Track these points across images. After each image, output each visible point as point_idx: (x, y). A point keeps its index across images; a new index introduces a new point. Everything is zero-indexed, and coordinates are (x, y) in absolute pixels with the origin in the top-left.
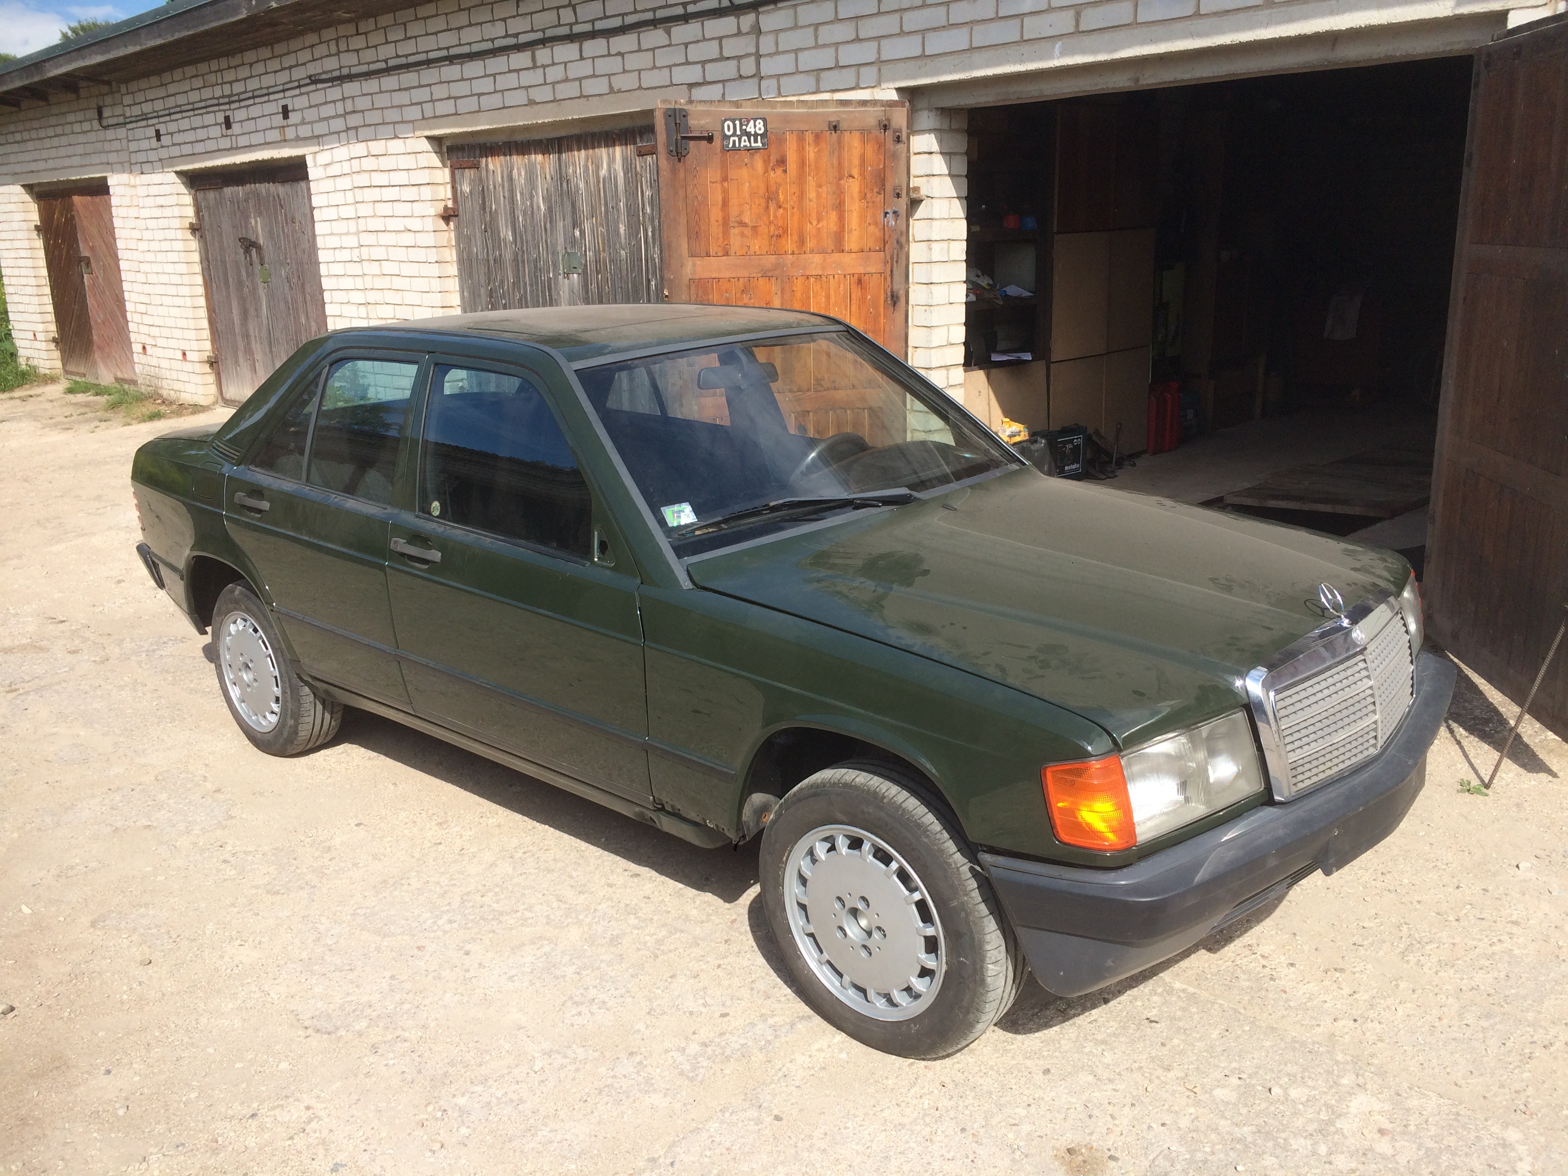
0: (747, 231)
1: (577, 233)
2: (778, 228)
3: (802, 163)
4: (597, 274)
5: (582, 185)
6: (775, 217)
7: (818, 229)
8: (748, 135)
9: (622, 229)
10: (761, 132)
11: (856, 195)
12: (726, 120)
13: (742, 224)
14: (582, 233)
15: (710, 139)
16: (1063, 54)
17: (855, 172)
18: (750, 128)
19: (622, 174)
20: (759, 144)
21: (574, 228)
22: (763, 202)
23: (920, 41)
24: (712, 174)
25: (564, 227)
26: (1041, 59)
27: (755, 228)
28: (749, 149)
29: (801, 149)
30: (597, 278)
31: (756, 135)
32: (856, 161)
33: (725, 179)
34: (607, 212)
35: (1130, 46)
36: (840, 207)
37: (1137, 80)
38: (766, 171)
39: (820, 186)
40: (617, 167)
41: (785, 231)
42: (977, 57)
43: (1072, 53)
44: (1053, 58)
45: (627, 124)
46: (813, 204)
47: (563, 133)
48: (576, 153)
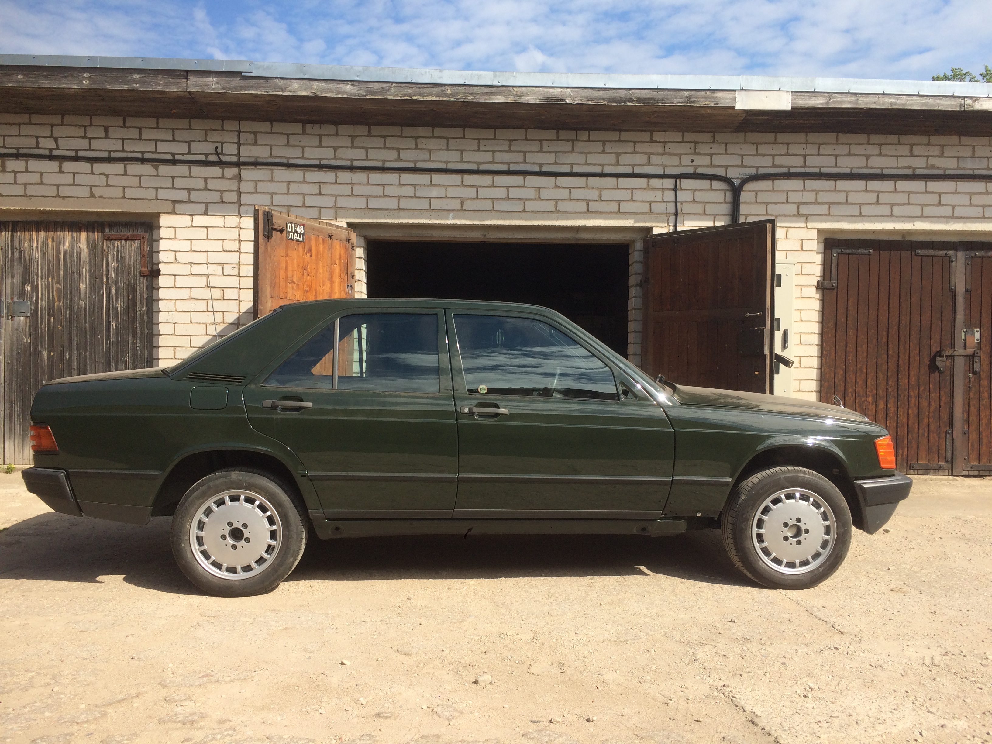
0: (295, 286)
1: (28, 288)
2: (307, 286)
3: (318, 253)
4: (50, 316)
5: (37, 255)
6: (307, 280)
7: (323, 290)
8: (297, 232)
9: (82, 286)
10: (302, 232)
11: (337, 274)
12: (289, 223)
13: (293, 282)
14: (35, 289)
15: (281, 231)
16: (454, 218)
17: (337, 262)
18: (298, 230)
19: (86, 250)
20: (301, 239)
21: (24, 285)
22: (302, 270)
23: (366, 201)
24: (280, 251)
25: (12, 283)
26: (442, 219)
27: (298, 285)
28: (297, 241)
29: (317, 245)
30: (49, 320)
31: (300, 234)
32: (338, 256)
33: (287, 255)
34: (65, 276)
35: (491, 219)
36: (331, 279)
37: (485, 236)
38: (303, 255)
39: (324, 267)
40: (81, 246)
41: (310, 289)
42: (402, 213)
43: (459, 218)
44: (449, 220)
45: (93, 219)
46: (321, 276)
47: (18, 219)
48: (34, 233)
